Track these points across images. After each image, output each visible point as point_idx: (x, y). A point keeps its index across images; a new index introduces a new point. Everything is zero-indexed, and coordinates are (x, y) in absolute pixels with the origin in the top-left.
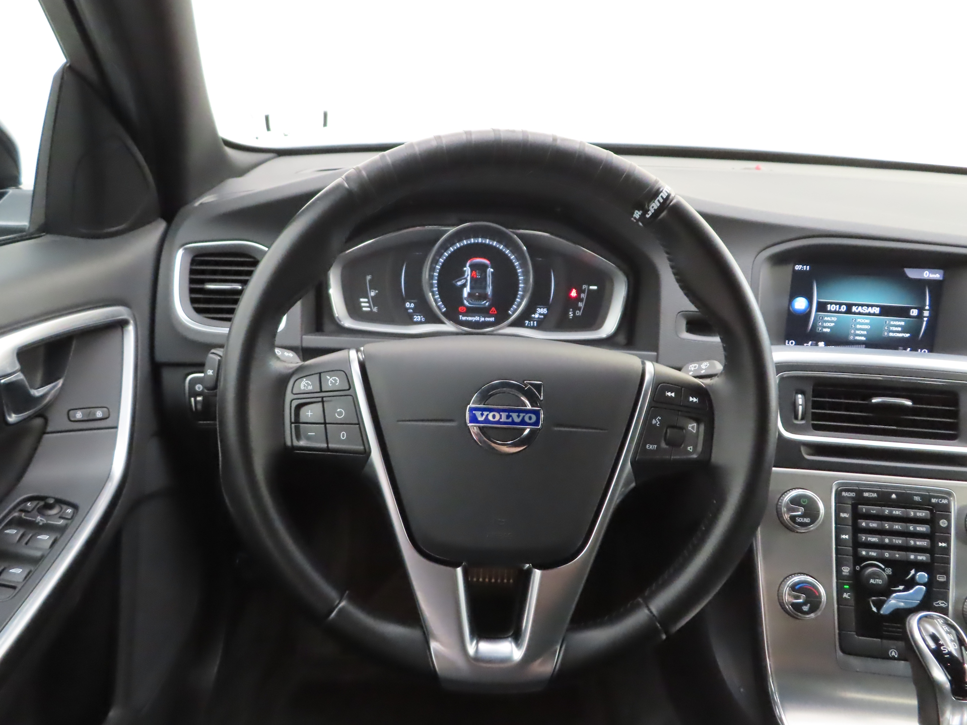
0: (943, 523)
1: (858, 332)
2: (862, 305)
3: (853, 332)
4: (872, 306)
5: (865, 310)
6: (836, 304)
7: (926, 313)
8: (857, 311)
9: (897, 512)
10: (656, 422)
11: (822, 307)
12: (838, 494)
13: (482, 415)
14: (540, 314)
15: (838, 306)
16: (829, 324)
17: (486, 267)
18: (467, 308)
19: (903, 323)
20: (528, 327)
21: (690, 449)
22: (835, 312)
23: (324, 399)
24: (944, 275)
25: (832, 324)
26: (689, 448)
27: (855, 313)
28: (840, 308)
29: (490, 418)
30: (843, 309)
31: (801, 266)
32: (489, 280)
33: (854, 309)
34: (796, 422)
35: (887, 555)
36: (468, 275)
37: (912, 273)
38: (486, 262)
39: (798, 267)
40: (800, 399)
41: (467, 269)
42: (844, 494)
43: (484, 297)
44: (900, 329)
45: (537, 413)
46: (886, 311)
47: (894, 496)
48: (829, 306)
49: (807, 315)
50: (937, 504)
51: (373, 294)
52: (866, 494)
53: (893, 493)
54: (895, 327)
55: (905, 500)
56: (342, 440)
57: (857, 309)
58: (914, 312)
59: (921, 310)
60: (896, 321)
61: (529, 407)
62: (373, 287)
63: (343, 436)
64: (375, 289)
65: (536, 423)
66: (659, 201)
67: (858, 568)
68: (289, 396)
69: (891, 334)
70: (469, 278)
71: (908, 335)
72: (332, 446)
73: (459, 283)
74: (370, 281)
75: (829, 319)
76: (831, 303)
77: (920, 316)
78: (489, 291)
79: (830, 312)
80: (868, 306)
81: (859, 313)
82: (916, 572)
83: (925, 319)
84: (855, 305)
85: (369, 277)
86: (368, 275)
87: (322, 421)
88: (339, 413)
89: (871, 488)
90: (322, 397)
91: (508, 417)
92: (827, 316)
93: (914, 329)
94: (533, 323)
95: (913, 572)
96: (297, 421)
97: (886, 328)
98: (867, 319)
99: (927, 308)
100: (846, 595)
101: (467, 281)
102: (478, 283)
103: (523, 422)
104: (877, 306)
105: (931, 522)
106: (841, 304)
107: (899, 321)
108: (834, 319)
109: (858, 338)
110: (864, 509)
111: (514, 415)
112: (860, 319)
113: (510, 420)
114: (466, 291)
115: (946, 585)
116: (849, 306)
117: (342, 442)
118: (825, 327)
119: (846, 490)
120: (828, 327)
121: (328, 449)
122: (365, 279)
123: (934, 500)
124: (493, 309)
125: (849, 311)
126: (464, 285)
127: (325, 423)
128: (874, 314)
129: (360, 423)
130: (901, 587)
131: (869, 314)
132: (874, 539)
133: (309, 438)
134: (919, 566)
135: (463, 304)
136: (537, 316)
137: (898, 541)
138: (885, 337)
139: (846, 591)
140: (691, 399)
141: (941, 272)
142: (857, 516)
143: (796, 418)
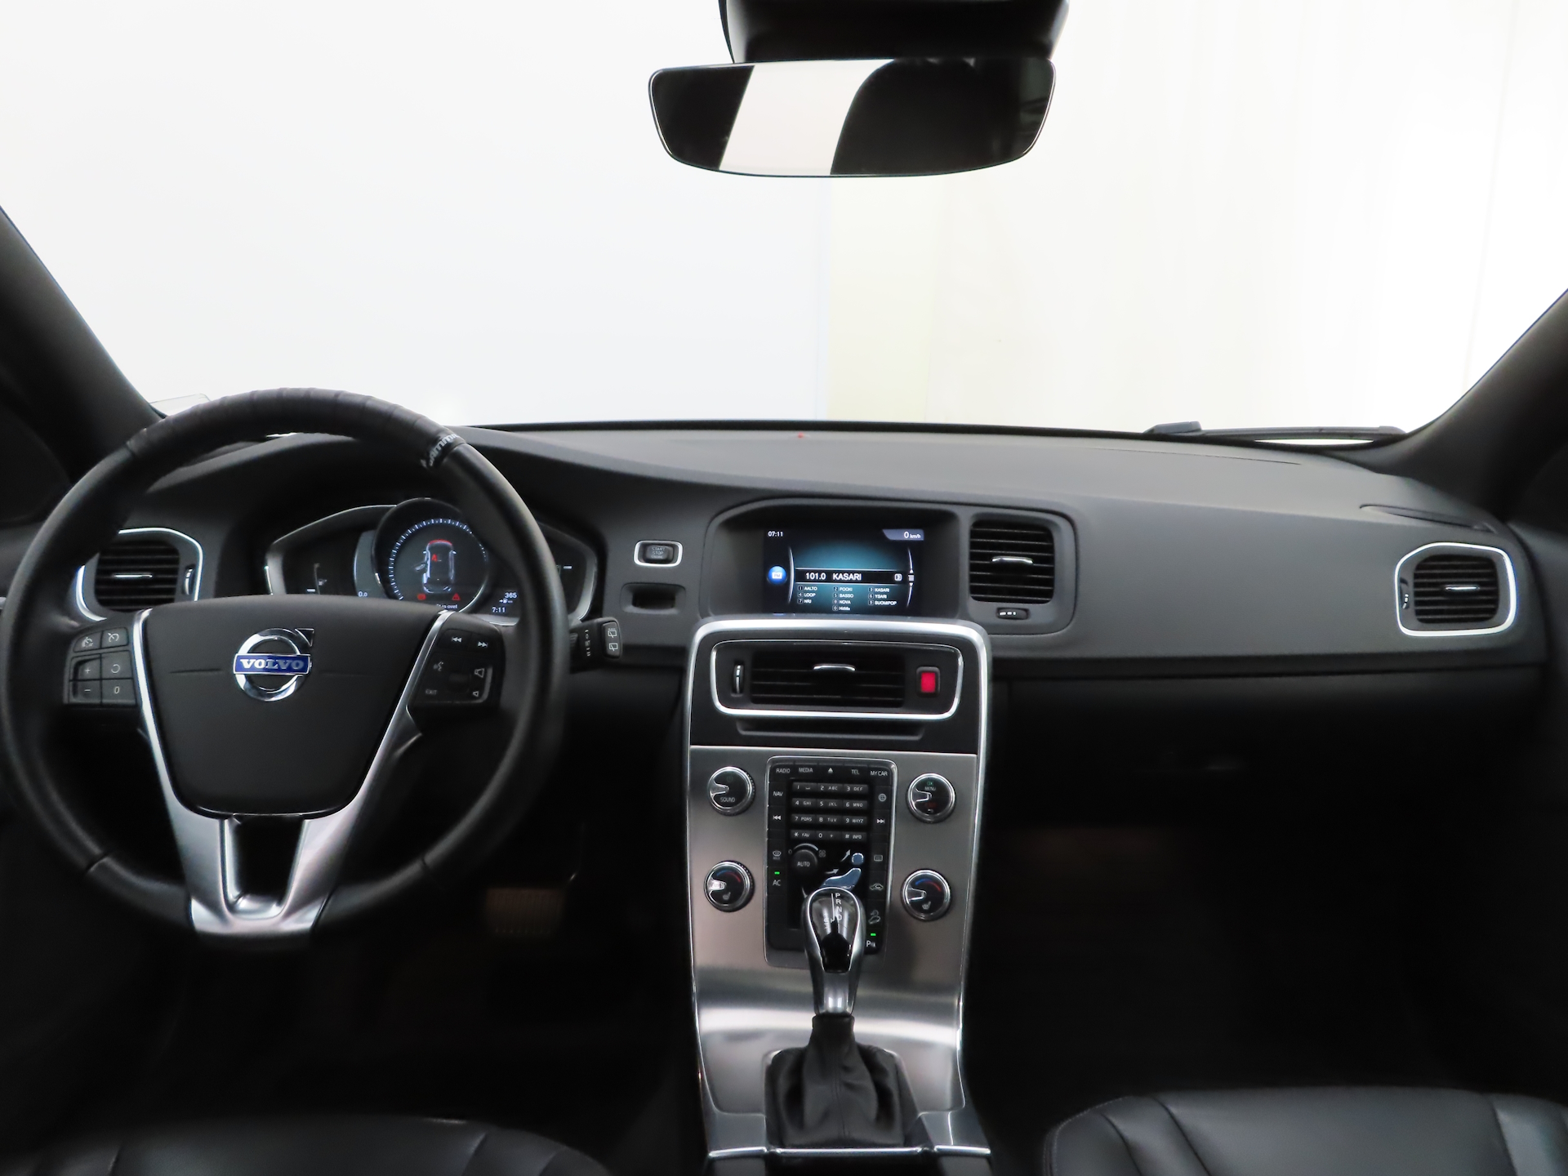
0: (882, 798)
1: (841, 602)
2: (843, 572)
3: (836, 602)
4: (853, 572)
5: (846, 577)
6: (815, 572)
7: (911, 578)
8: (838, 579)
9: (833, 788)
10: (438, 667)
11: (800, 576)
12: (773, 770)
13: (249, 662)
14: (509, 599)
15: (817, 574)
16: (809, 595)
17: (447, 549)
18: (428, 595)
19: (888, 590)
20: (493, 614)
21: (476, 693)
22: (815, 581)
23: (103, 655)
24: (926, 535)
25: (814, 595)
26: (474, 693)
27: (836, 581)
28: (819, 576)
29: (257, 666)
30: (823, 576)
31: (774, 532)
32: (451, 564)
33: (835, 576)
34: (733, 695)
35: (820, 835)
36: (428, 559)
37: (892, 535)
38: (449, 544)
39: (771, 534)
40: (738, 670)
41: (427, 553)
42: (778, 770)
43: (447, 583)
44: (885, 596)
45: (305, 659)
46: (868, 577)
47: (831, 770)
48: (808, 574)
49: (785, 583)
50: (876, 777)
51: (321, 583)
52: (801, 770)
53: (829, 767)
54: (880, 594)
55: (843, 773)
56: (116, 694)
57: (838, 576)
58: (898, 577)
59: (905, 575)
60: (880, 587)
61: (298, 653)
62: (321, 577)
63: (117, 690)
64: (324, 578)
65: (304, 669)
66: (437, 449)
67: (790, 851)
68: (71, 654)
69: (877, 603)
70: (429, 563)
71: (895, 603)
72: (105, 701)
73: (418, 568)
74: (318, 569)
75: (809, 589)
76: (810, 572)
77: (905, 581)
78: (452, 575)
79: (810, 581)
80: (849, 573)
81: (841, 581)
82: (852, 854)
83: (911, 584)
84: (836, 572)
85: (317, 566)
86: (316, 562)
87: (97, 676)
88: (116, 668)
89: (805, 763)
90: (100, 654)
91: (274, 664)
92: (807, 586)
93: (898, 594)
94: (502, 610)
95: (848, 853)
96: (75, 679)
97: (871, 596)
98: (849, 587)
99: (912, 572)
100: (776, 883)
101: (426, 566)
102: (439, 568)
103: (290, 669)
104: (858, 572)
105: (869, 796)
106: (820, 572)
107: (883, 587)
108: (815, 589)
109: (841, 608)
110: (798, 786)
111: (281, 662)
112: (843, 588)
113: (276, 667)
114: (426, 577)
115: (884, 866)
116: (829, 574)
117: (116, 696)
118: (806, 598)
119: (780, 767)
120: (809, 598)
121: (101, 705)
122: (313, 568)
123: (873, 773)
124: (456, 595)
125: (829, 579)
126: (424, 571)
127: (101, 679)
128: (856, 581)
129: (133, 679)
130: (835, 871)
131: (851, 581)
132: (807, 819)
133: (86, 695)
134: (855, 846)
135: (423, 592)
136: (505, 601)
137: (833, 820)
138: (871, 607)
139: (777, 877)
140: (480, 644)
141: (921, 531)
142: (791, 794)
143: (734, 691)
